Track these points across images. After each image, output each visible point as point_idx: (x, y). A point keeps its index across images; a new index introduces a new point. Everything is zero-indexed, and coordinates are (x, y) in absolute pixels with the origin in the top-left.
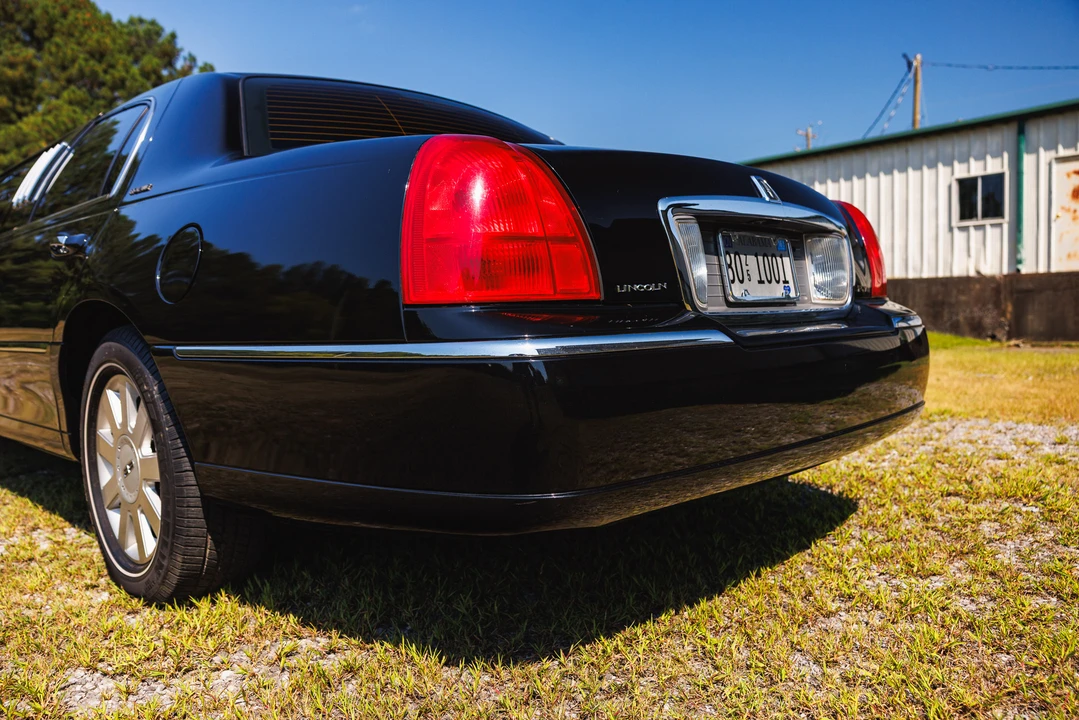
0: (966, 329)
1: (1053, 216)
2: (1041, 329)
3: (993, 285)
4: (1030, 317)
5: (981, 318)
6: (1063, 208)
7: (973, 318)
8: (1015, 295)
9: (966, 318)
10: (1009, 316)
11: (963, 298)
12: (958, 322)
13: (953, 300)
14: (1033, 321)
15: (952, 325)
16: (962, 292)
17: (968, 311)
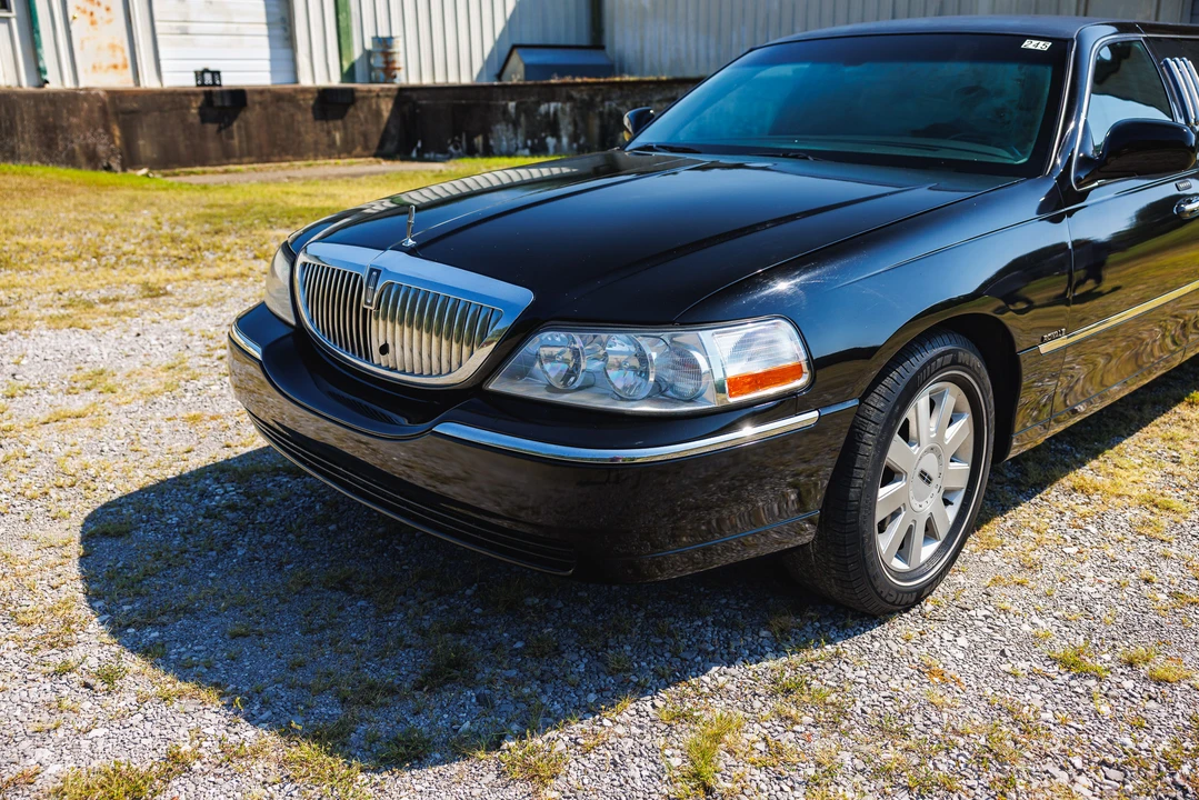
0: (82, 159)
1: (70, 18)
2: (155, 156)
3: (99, 104)
4: (141, 142)
5: (95, 145)
6: (78, 8)
7: (87, 146)
8: (121, 116)
9: (80, 146)
10: (118, 142)
11: (74, 120)
12: (73, 150)
13: (65, 124)
14: (145, 146)
15: (67, 155)
16: (72, 112)
17: (82, 137)
